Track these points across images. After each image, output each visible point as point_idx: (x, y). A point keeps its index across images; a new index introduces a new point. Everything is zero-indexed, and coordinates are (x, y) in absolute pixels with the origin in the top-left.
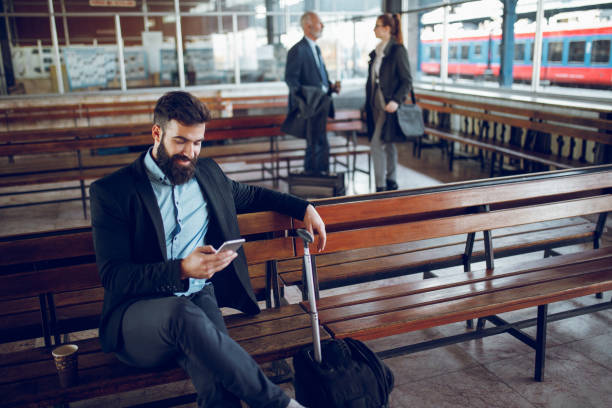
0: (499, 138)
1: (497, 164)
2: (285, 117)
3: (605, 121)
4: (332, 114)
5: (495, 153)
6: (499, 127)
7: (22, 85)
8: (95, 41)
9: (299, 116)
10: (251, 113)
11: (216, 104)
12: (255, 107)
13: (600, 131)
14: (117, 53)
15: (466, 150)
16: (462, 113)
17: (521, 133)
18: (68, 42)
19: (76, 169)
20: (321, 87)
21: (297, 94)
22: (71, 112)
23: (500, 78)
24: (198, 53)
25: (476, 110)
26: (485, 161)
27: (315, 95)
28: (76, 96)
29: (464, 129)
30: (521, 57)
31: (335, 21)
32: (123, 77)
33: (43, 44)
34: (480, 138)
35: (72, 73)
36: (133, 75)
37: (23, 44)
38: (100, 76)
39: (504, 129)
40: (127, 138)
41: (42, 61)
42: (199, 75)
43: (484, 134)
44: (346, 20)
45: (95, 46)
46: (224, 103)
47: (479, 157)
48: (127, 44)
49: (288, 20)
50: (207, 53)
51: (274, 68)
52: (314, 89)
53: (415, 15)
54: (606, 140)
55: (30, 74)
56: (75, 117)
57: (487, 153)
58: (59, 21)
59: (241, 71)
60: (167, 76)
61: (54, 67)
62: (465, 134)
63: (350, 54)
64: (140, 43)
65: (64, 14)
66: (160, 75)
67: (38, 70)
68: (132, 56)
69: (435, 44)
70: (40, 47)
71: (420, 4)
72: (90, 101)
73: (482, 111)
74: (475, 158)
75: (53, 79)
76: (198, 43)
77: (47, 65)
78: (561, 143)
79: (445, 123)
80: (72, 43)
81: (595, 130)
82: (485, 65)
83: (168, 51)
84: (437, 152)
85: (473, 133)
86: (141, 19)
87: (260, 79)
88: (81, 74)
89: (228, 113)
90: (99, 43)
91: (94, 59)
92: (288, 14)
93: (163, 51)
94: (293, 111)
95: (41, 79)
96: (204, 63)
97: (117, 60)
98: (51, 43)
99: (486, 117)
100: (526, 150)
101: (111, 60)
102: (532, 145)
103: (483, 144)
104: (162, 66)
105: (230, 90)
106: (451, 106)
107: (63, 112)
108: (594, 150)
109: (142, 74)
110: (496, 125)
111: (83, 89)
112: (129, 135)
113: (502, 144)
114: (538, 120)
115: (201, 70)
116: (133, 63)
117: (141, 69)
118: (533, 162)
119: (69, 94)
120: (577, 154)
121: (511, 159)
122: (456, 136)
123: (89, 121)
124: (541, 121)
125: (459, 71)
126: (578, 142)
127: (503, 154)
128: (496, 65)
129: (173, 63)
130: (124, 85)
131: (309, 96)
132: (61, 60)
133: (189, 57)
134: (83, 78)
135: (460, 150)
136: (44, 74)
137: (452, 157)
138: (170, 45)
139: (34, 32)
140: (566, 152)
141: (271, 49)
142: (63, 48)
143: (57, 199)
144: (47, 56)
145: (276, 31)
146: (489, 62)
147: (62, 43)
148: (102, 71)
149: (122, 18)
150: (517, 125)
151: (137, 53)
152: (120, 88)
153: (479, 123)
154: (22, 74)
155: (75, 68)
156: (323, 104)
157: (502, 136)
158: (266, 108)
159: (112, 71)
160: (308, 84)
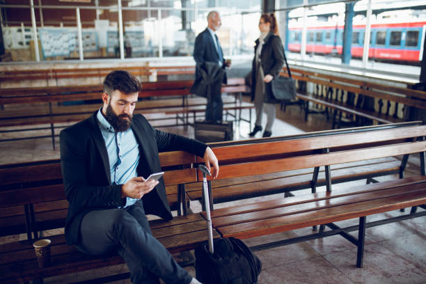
0: (339, 99)
1: (337, 117)
2: (193, 82)
3: (411, 90)
4: (225, 81)
5: (336, 110)
6: (340, 92)
7: (10, 54)
8: (62, 24)
9: (202, 82)
10: (170, 78)
11: (145, 71)
12: (172, 74)
13: (407, 97)
14: (77, 32)
15: (317, 107)
16: (314, 81)
17: (354, 96)
18: (42, 24)
19: (48, 115)
20: (218, 63)
21: (202, 67)
22: (45, 74)
23: (342, 55)
24: (134, 34)
25: (324, 79)
26: (330, 115)
27: (214, 68)
28: (48, 64)
29: (316, 93)
30: (357, 41)
31: (229, 15)
32: (81, 49)
33: (25, 25)
34: (326, 99)
35: (45, 46)
36: (88, 48)
37: (10, 25)
38: (65, 49)
39: (343, 93)
40: (83, 95)
41: (24, 37)
42: (134, 50)
43: (329, 96)
44: (237, 13)
45: (62, 28)
46: (151, 71)
47: (326, 112)
48: (83, 26)
49: (197, 12)
50: (140, 34)
51: (186, 46)
52: (213, 64)
53: (284, 12)
54: (411, 103)
55: (16, 46)
56: (47, 78)
57: (331, 109)
58: (37, 11)
59: (163, 47)
60: (111, 50)
61: (33, 42)
62: (316, 96)
63: (239, 36)
64: (93, 26)
65: (40, 6)
66: (107, 49)
67: (21, 43)
68: (87, 35)
69: (298, 31)
70: (23, 28)
71: (288, 5)
72: (58, 67)
73: (329, 80)
74: (322, 113)
75: (32, 50)
76: (133, 27)
77: (28, 40)
78: (381, 104)
79: (303, 87)
80: (45, 25)
81: (404, 96)
82: (332, 46)
83: (113, 32)
84: (297, 108)
85: (322, 95)
86: (94, 11)
87: (176, 54)
88: (52, 47)
89: (153, 79)
90: (65, 25)
91: (61, 37)
92: (197, 10)
93: (109, 32)
94: (199, 79)
95: (23, 50)
96: (137, 41)
97: (77, 38)
98: (31, 25)
99: (331, 85)
100: (358, 108)
101: (73, 38)
102: (362, 105)
103: (328, 104)
104: (108, 42)
105: (155, 62)
106: (307, 76)
107: (39, 75)
108: (403, 110)
109: (94, 48)
110: (337, 90)
111: (52, 58)
112: (85, 92)
113: (341, 104)
114: (366, 88)
115: (135, 46)
116: (87, 40)
117: (94, 44)
118: (362, 117)
119: (44, 62)
120: (391, 112)
121: (347, 114)
122: (310, 98)
123: (57, 81)
124: (368, 89)
125: (313, 50)
126: (393, 104)
127: (342, 111)
128: (340, 46)
129: (116, 41)
130: (82, 56)
131: (210, 69)
132: (38, 37)
133: (127, 37)
134: (53, 50)
135: (313, 106)
136: (25, 46)
137: (307, 112)
138: (114, 28)
139: (19, 17)
140: (384, 110)
141: (184, 33)
142: (39, 28)
143: (34, 136)
144: (28, 33)
145: (188, 20)
146: (335, 44)
147: (38, 25)
148: (66, 45)
149: (81, 10)
150: (351, 91)
151: (91, 33)
152: (78, 59)
153: (326, 89)
154: (9, 46)
155: (48, 43)
156: (219, 75)
157: (342, 98)
158: (180, 75)
159: (73, 45)
160: (209, 61)
